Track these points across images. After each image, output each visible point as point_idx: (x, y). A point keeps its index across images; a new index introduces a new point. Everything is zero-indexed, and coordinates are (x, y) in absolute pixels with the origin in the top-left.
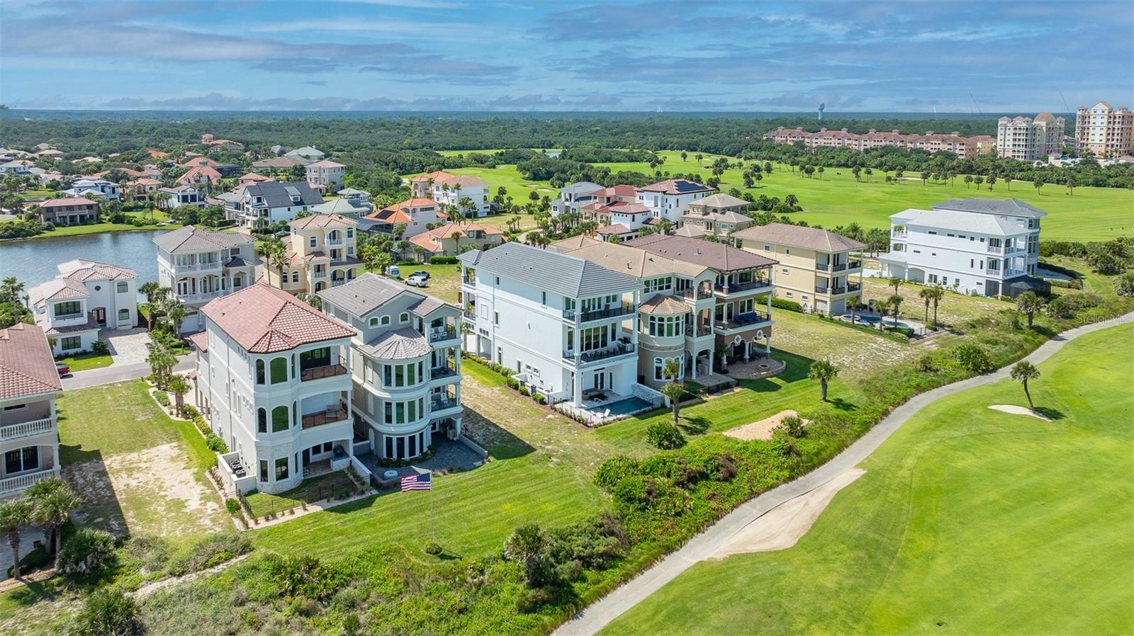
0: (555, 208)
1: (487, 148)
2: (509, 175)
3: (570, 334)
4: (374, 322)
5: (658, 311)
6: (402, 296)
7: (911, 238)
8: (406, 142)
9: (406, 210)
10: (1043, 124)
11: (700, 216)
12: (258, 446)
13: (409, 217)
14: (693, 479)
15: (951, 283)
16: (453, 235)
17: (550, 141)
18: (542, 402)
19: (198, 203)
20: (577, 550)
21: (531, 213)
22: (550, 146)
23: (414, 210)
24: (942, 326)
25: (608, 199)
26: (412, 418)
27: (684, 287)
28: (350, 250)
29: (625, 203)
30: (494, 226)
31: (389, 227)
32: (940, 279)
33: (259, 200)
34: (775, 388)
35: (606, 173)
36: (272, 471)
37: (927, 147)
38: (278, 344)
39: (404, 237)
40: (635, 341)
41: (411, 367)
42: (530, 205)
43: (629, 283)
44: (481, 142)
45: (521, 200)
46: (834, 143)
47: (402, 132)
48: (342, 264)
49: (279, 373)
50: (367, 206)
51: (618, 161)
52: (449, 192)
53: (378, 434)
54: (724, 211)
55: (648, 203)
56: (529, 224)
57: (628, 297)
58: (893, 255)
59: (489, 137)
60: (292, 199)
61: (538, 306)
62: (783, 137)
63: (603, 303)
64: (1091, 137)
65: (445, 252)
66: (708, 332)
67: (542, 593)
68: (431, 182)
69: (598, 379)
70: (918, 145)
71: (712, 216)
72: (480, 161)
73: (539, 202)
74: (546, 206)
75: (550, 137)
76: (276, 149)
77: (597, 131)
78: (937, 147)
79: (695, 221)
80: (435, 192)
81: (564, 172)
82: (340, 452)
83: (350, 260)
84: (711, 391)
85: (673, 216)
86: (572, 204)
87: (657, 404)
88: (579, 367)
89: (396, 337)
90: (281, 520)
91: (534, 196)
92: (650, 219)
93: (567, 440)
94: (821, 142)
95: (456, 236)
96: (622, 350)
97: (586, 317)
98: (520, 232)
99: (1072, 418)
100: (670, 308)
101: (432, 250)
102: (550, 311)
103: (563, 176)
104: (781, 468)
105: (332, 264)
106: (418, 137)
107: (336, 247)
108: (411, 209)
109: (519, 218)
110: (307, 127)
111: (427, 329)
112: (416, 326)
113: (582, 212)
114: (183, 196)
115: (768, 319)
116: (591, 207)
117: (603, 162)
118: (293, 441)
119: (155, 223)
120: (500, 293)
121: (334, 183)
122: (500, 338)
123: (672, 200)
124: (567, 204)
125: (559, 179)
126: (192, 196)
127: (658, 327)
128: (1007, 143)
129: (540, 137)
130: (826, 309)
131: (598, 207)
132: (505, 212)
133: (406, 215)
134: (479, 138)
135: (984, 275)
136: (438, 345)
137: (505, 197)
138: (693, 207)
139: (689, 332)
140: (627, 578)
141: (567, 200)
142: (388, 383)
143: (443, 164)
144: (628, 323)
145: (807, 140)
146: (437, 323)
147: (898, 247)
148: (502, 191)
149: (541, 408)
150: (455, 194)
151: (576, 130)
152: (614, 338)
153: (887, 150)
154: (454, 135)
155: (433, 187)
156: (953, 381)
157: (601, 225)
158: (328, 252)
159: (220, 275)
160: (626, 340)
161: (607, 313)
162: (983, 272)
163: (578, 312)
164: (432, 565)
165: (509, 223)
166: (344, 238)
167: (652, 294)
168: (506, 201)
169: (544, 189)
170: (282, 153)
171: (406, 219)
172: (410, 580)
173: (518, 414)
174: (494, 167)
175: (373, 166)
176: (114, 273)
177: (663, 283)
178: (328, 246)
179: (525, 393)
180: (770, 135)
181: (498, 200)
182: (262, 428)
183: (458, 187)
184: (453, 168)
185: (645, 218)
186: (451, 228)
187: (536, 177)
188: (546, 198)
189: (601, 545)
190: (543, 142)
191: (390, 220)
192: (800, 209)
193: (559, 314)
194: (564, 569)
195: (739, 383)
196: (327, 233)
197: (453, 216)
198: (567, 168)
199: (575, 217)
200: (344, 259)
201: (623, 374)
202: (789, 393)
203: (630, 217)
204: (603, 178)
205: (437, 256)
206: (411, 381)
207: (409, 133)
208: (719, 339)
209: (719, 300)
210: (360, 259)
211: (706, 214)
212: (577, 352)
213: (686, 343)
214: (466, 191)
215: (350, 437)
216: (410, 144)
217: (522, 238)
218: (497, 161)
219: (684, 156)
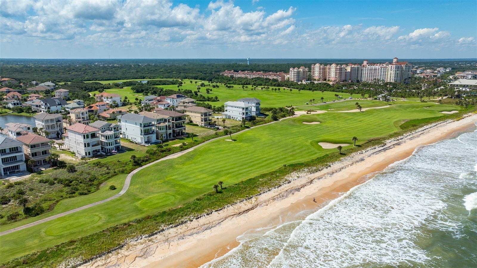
0: (143, 103)
1: (119, 79)
2: (128, 91)
3: (142, 130)
4: (103, 129)
5: (160, 125)
6: (108, 124)
7: (228, 108)
8: (86, 78)
9: (97, 106)
10: (302, 70)
11: (182, 104)
12: (84, 149)
13: (98, 108)
14: (163, 151)
15: (236, 118)
16: (113, 112)
17: (144, 76)
18: (137, 144)
19: (19, 105)
20: (141, 159)
21: (136, 105)
22: (144, 78)
23: (100, 106)
24: (226, 127)
25: (158, 100)
26: (112, 145)
27: (165, 121)
28: (87, 117)
29: (163, 101)
30: (124, 109)
31: (92, 111)
32: (234, 118)
33: (46, 104)
34: (184, 139)
35: (162, 90)
36: (88, 154)
37: (270, 77)
38: (87, 132)
39: (97, 113)
40: (155, 131)
41: (111, 136)
42: (135, 102)
43: (154, 120)
44: (116, 77)
45: (132, 100)
46: (243, 76)
47: (83, 73)
48: (85, 120)
49: (88, 137)
50: (83, 105)
51: (168, 84)
52: (109, 99)
53: (105, 149)
54: (188, 103)
55: (169, 101)
56: (135, 108)
57: (153, 123)
58: (225, 113)
59: (119, 74)
60: (57, 103)
61: (135, 125)
62: (227, 74)
63: (148, 124)
64: (315, 74)
65: (110, 117)
66: (171, 129)
67: (136, 164)
68: (102, 96)
69: (148, 139)
70: (268, 77)
71: (185, 104)
72: (117, 86)
73: (138, 101)
74: (140, 103)
75: (144, 74)
76: (34, 82)
77: (162, 71)
78: (273, 77)
79: (181, 106)
80: (104, 99)
81: (147, 90)
82: (99, 152)
83: (87, 119)
84: (171, 140)
85: (175, 105)
86: (147, 102)
87: (160, 142)
88: (144, 136)
89: (107, 131)
90: (91, 160)
91: (137, 99)
92: (169, 106)
93: (141, 148)
94: (239, 76)
95: (114, 113)
96: (153, 133)
97: (144, 126)
98: (132, 111)
99: (238, 141)
100: (162, 124)
101: (107, 117)
102: (137, 126)
103: (147, 91)
104: (179, 150)
105: (83, 121)
106: (91, 75)
107: (83, 116)
108: (99, 105)
109: (132, 107)
110: (40, 71)
111: (113, 129)
112: (111, 129)
113: (151, 104)
114: (14, 103)
115: (185, 126)
116: (153, 103)
117: (163, 85)
118: (91, 149)
119: (6, 112)
120: (127, 124)
121: (66, 97)
122: (127, 133)
123: (175, 100)
124: (146, 102)
125: (146, 92)
126: (17, 103)
127: (160, 128)
128: (292, 76)
129: (140, 74)
130: (203, 125)
131: (155, 103)
132: (127, 105)
133: (97, 107)
134: (115, 75)
135: (242, 116)
136: (116, 132)
137: (127, 100)
138: (181, 102)
139: (167, 129)
140: (149, 163)
141: (146, 101)
142: (107, 139)
143: (103, 88)
144: (154, 128)
145: (234, 75)
146: (115, 128)
147: (226, 111)
148: (126, 98)
149: (137, 145)
150: (111, 100)
151: (154, 71)
152: (151, 131)
153: (258, 78)
154: (105, 74)
155: (103, 98)
156: (221, 136)
157: (156, 108)
158: (82, 118)
159: (55, 124)
160: (154, 131)
161: (149, 126)
162: (241, 116)
163: (143, 126)
164: (118, 163)
165: (128, 108)
166: (85, 114)
167: (159, 122)
168: (127, 101)
169: (140, 96)
170: (37, 84)
171: (97, 108)
172: (115, 164)
173: (132, 146)
174: (122, 88)
175: (77, 89)
176: (26, 125)
177: (161, 120)
178: (81, 116)
179: (133, 143)
180: (223, 73)
181: (125, 101)
182: (85, 146)
183: (111, 98)
184: (107, 89)
185: (168, 105)
186: (111, 111)
187: (138, 92)
188: (140, 100)
189: (145, 159)
190: (141, 77)
191: (92, 109)
192: (219, 101)
193: (139, 126)
194: (140, 162)
195: (177, 139)
196: (81, 113)
197: (111, 107)
198: (148, 88)
199: (148, 106)
200: (86, 119)
201: (153, 137)
202: (187, 140)
203: (163, 105)
204: (160, 92)
205: (108, 118)
206: (111, 139)
207: (86, 73)
208: (174, 131)
209: (173, 123)
210: (90, 119)
211: (184, 104)
212: (143, 134)
213: (166, 131)
214: (114, 99)
215: (101, 149)
216: (88, 78)
217: (133, 112)
218: (123, 85)
219: (191, 82)
